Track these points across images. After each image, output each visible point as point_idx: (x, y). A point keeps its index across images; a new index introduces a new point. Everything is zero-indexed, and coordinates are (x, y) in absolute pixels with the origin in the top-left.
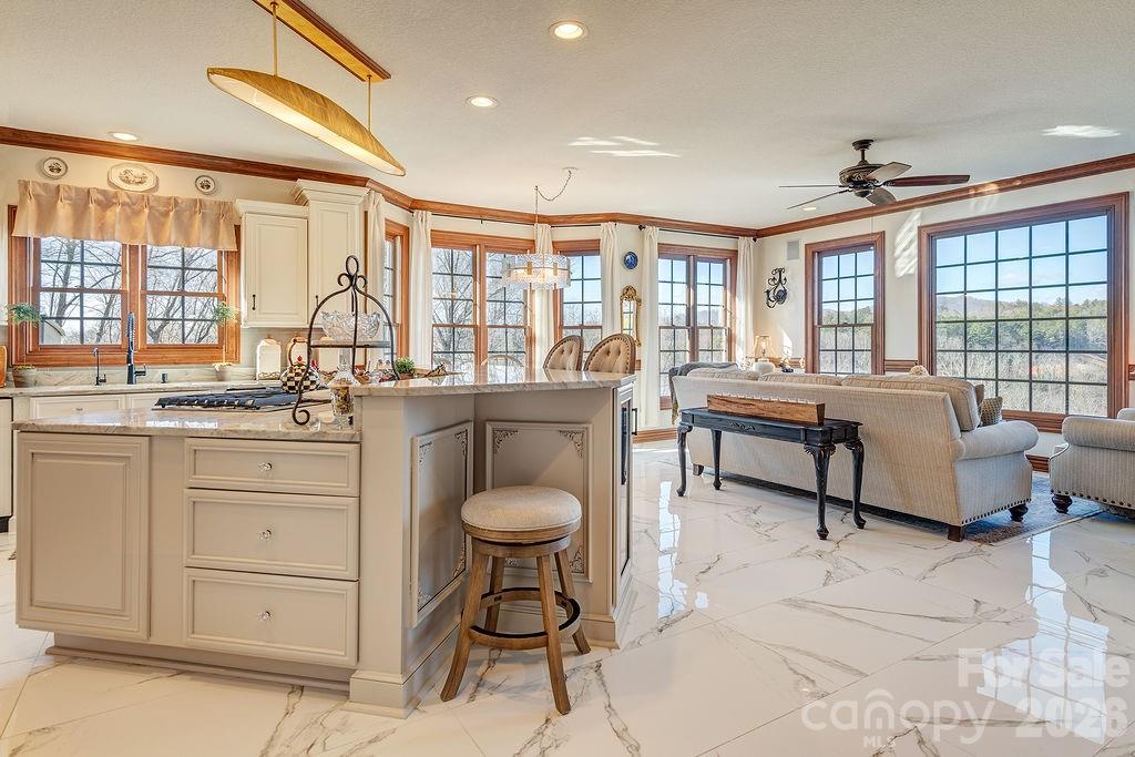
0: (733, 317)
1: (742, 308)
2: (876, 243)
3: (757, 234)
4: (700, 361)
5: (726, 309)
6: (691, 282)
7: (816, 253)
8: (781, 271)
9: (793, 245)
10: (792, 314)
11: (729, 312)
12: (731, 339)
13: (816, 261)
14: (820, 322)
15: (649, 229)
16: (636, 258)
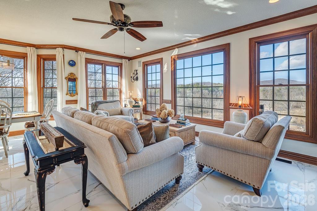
0: (121, 85)
1: (124, 81)
2: (160, 62)
3: (130, 59)
4: (108, 100)
5: (119, 82)
6: (104, 73)
7: (146, 65)
8: (137, 71)
9: (140, 62)
10: (139, 84)
11: (120, 83)
12: (121, 92)
13: (146, 67)
14: (147, 87)
15: (80, 52)
16: (75, 62)
